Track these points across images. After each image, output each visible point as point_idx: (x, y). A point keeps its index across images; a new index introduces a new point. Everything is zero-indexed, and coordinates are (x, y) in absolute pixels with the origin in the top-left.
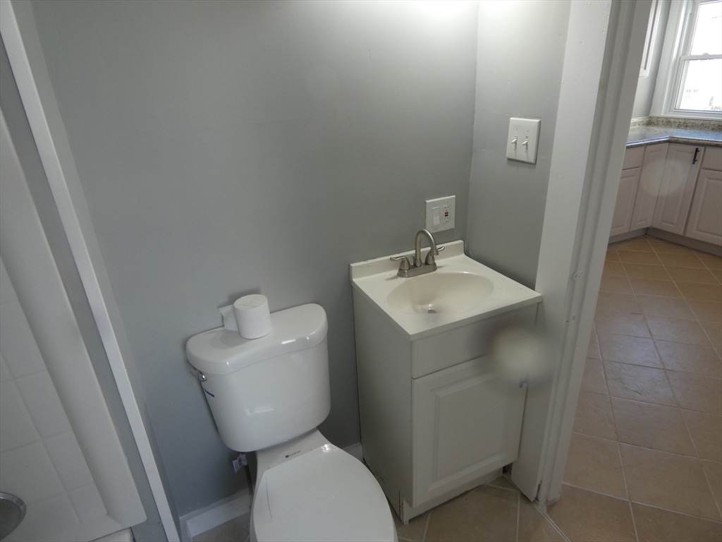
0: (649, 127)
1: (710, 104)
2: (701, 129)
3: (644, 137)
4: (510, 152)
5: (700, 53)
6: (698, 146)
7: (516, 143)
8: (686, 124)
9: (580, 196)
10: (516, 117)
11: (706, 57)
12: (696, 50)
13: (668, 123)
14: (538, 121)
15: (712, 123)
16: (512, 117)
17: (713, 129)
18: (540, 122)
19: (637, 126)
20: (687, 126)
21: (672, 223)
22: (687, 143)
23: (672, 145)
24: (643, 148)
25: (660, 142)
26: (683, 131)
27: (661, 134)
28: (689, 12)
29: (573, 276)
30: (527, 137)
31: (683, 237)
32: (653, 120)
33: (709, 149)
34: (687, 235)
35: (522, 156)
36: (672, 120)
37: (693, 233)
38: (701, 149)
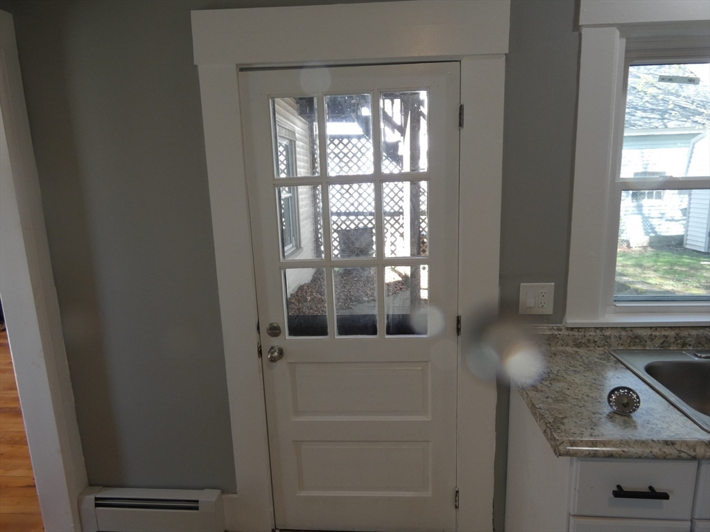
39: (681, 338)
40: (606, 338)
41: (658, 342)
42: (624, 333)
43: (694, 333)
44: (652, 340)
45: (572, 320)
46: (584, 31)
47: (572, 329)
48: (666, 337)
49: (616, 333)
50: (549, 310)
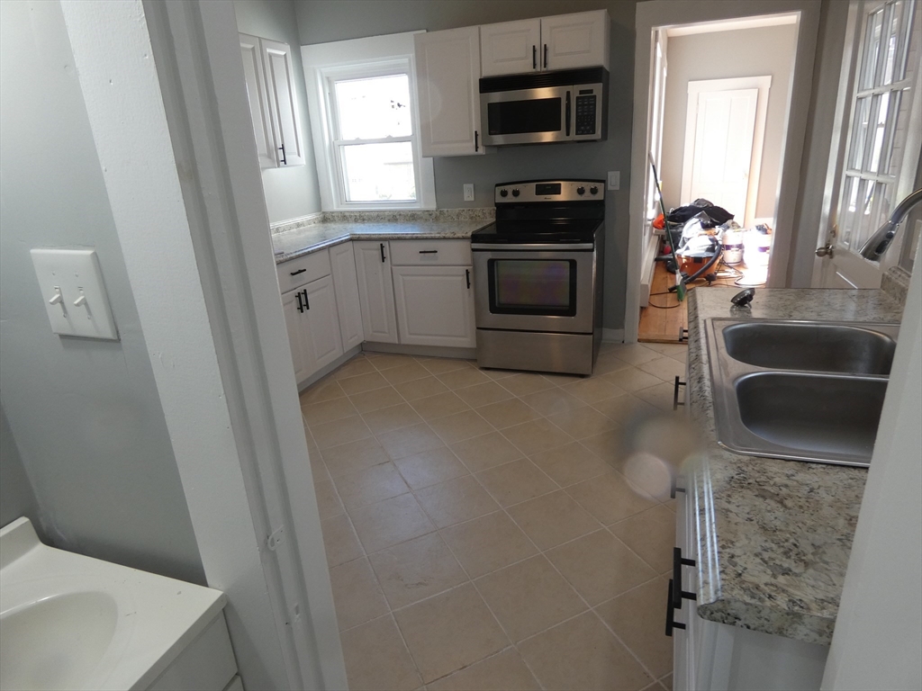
0: (326, 225)
1: (377, 193)
2: (378, 222)
3: (324, 238)
4: (57, 322)
5: (352, 138)
6: (383, 242)
7: (60, 301)
8: (361, 217)
9: (223, 398)
10: (43, 247)
11: (358, 142)
12: (346, 135)
13: (344, 217)
14: (89, 252)
15: (386, 213)
16: (32, 248)
17: (389, 220)
18: (95, 254)
19: (313, 225)
20: (364, 220)
21: (384, 332)
22: (369, 239)
23: (356, 244)
24: (326, 251)
25: (342, 242)
26: (362, 225)
27: (342, 232)
28: (327, 92)
29: (267, 543)
30: (80, 288)
31: (399, 345)
32: (327, 215)
33: (392, 243)
34: (403, 342)
35: (84, 327)
36: (347, 214)
37: (408, 339)
38: (386, 244)
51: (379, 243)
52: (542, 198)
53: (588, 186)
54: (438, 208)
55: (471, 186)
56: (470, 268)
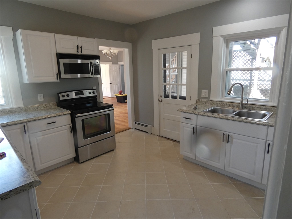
38: (25, 124)
39: (233, 105)
40: (217, 103)
41: (228, 106)
42: (221, 103)
43: (236, 104)
44: (227, 105)
45: (211, 99)
46: (214, 38)
47: (211, 101)
48: (230, 104)
49: (219, 102)
50: (207, 96)
51: (22, 125)
52: (78, 97)
53: (91, 91)
54: (24, 105)
55: (42, 95)
56: (71, 125)
